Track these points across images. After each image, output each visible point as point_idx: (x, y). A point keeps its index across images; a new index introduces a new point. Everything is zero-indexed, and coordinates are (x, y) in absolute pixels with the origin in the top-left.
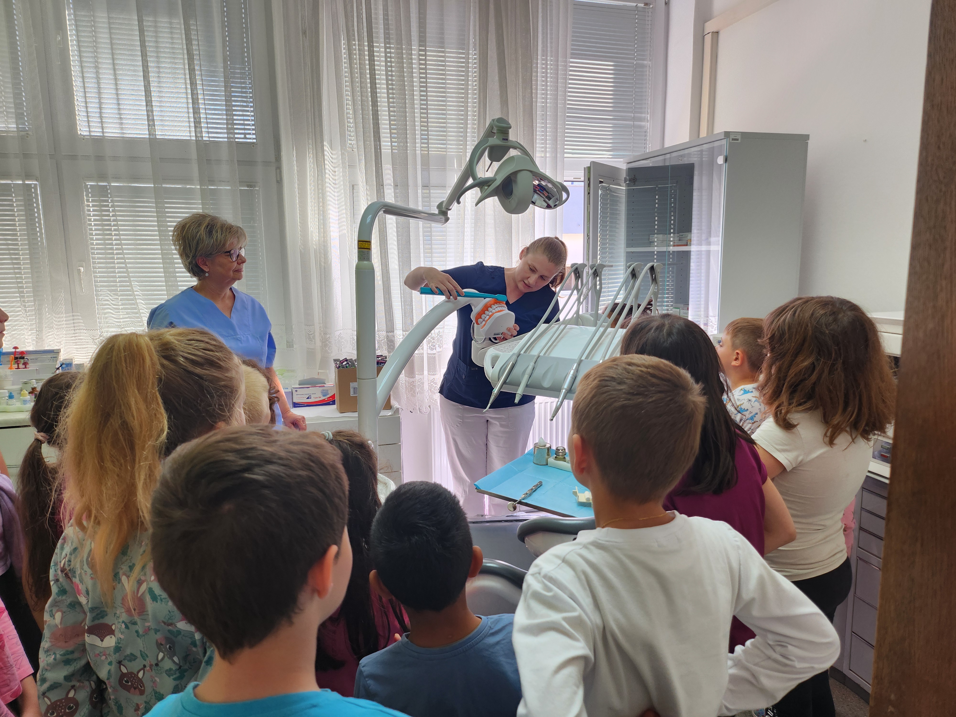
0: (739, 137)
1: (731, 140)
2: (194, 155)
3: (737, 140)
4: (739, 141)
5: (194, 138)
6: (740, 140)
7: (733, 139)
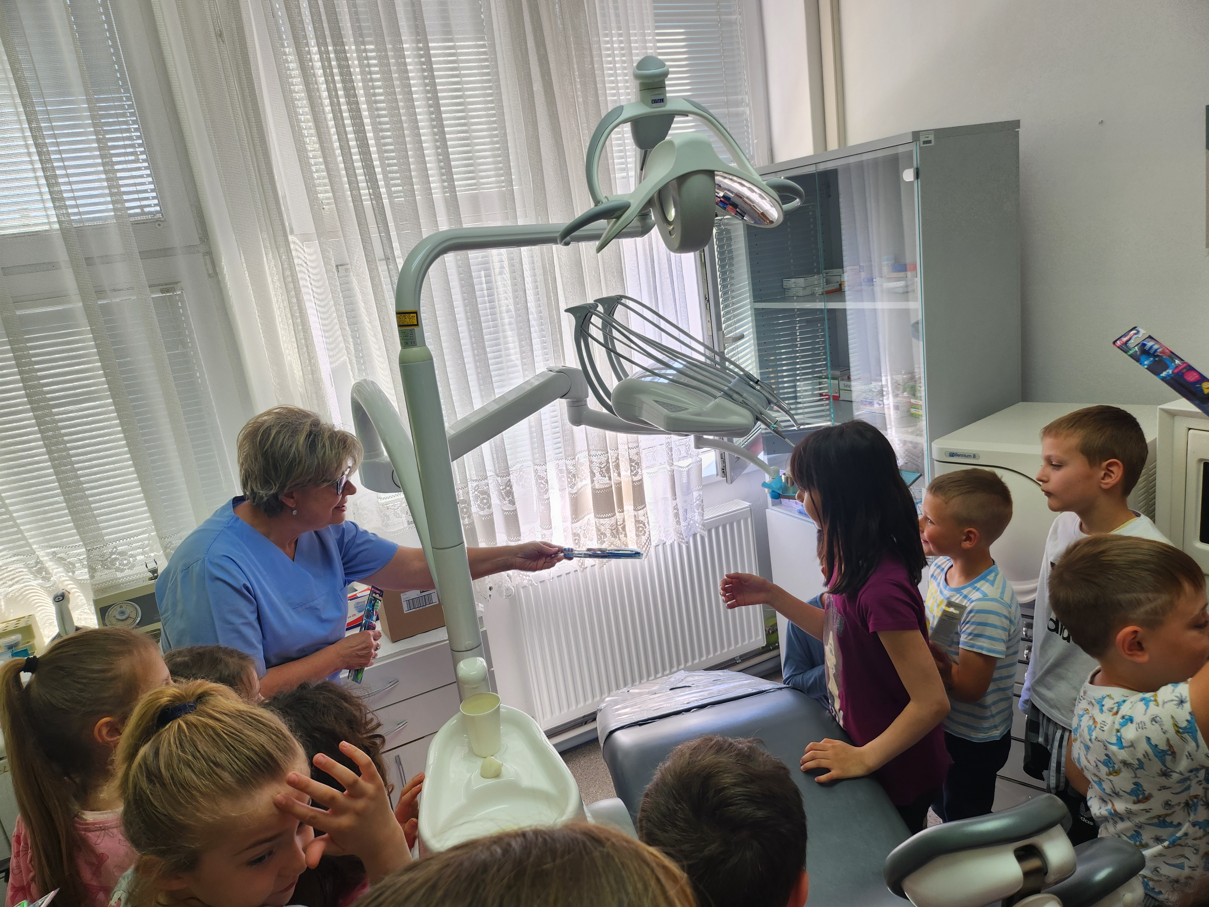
0: (931, 138)
1: (922, 143)
2: (62, 255)
3: (930, 142)
4: (933, 144)
5: (57, 226)
6: (933, 142)
7: (925, 142)
